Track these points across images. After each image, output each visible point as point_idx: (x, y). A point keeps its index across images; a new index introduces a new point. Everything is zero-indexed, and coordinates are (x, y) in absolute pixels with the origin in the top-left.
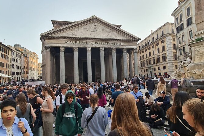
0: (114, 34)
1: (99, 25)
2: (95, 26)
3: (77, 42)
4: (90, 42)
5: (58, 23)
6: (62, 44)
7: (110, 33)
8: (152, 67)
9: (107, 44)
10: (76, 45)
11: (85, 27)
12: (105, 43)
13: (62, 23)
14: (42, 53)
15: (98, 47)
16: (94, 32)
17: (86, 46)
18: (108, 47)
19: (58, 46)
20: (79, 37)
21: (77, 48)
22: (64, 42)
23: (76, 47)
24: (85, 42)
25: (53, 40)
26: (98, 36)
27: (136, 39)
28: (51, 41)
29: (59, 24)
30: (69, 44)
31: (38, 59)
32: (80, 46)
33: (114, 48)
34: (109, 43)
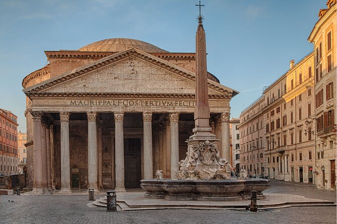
0: (176, 82)
1: (141, 64)
2: (132, 68)
3: (94, 101)
4: (122, 101)
5: (59, 55)
6: (65, 107)
7: (166, 82)
8: (286, 153)
9: (158, 104)
10: (93, 108)
11: (110, 70)
12: (154, 103)
13: (67, 55)
14: (26, 116)
15: (139, 110)
16: (130, 81)
17: (112, 110)
18: (161, 111)
19: (55, 110)
20: (99, 91)
21: (95, 115)
22: (68, 102)
23: (92, 112)
24: (110, 101)
25: (46, 100)
26: (138, 89)
27: (226, 93)
28: (42, 102)
29: (62, 58)
30: (78, 106)
31: (18, 125)
32: (100, 110)
33: (175, 113)
34: (164, 102)
